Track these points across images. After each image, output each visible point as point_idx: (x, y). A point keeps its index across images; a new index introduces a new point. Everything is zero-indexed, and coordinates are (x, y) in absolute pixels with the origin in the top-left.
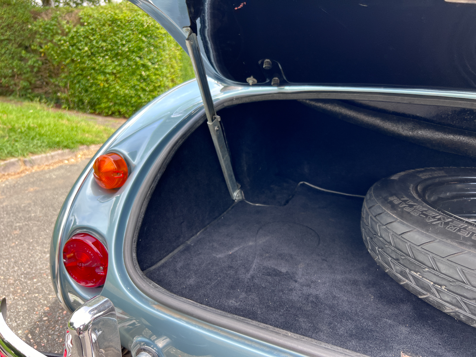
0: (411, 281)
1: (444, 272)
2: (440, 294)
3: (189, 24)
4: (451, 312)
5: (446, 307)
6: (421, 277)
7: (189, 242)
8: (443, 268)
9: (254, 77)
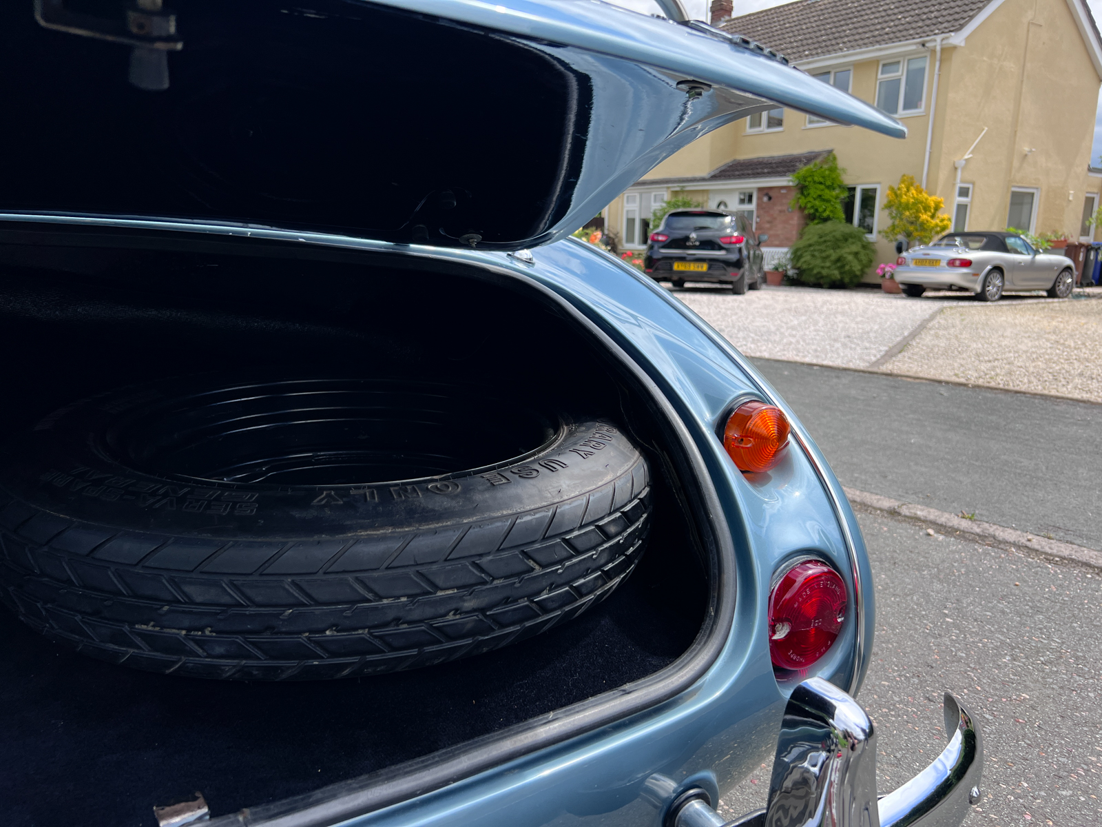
0: (139, 648)
1: (199, 599)
2: (206, 647)
4: (234, 674)
5: (223, 668)
6: (157, 629)
8: (197, 593)
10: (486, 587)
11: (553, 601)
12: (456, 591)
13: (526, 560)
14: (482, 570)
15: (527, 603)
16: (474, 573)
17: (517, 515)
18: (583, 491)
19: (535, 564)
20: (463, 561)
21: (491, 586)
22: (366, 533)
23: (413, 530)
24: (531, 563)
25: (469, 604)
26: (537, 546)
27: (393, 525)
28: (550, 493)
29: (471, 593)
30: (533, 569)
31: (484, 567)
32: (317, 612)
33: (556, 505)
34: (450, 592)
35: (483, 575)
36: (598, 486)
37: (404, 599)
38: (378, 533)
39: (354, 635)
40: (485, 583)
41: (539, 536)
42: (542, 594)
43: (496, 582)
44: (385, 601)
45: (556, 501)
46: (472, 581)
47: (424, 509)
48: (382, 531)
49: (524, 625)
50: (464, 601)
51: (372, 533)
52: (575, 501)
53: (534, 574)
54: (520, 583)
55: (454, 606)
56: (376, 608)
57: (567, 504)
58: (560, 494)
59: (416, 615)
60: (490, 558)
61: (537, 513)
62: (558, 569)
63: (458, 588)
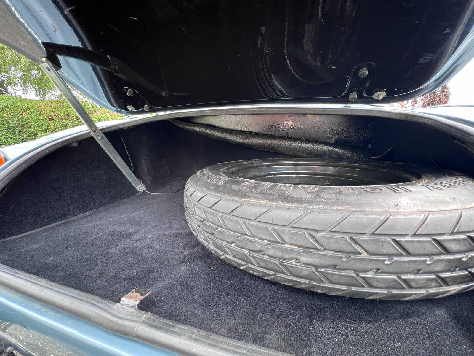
3: (45, 56)
7: (72, 218)
9: (133, 106)
10: (318, 252)
11: (378, 282)
12: (297, 248)
13: (353, 245)
14: (317, 241)
15: (353, 275)
16: (309, 240)
17: (351, 212)
18: (422, 210)
19: (363, 250)
20: (303, 231)
21: (322, 253)
22: (254, 201)
23: (277, 205)
24: (359, 249)
25: (305, 259)
26: (366, 237)
27: (268, 200)
28: (387, 204)
29: (307, 253)
30: (360, 253)
31: (318, 239)
32: (227, 233)
33: (390, 213)
34: (293, 247)
35: (316, 244)
36: (440, 209)
37: (266, 241)
38: (259, 202)
39: (242, 251)
40: (317, 249)
41: (369, 231)
42: (368, 273)
43: (326, 252)
44: (256, 239)
45: (390, 210)
46: (308, 245)
47: (289, 195)
48: (261, 201)
49: (351, 289)
50: (301, 256)
51: (256, 201)
52: (412, 214)
53: (360, 256)
54: (347, 258)
55: (294, 256)
56: (250, 241)
57: (403, 215)
58: (397, 207)
59: (271, 252)
60: (323, 234)
61: (369, 214)
62: (385, 260)
63: (299, 246)
